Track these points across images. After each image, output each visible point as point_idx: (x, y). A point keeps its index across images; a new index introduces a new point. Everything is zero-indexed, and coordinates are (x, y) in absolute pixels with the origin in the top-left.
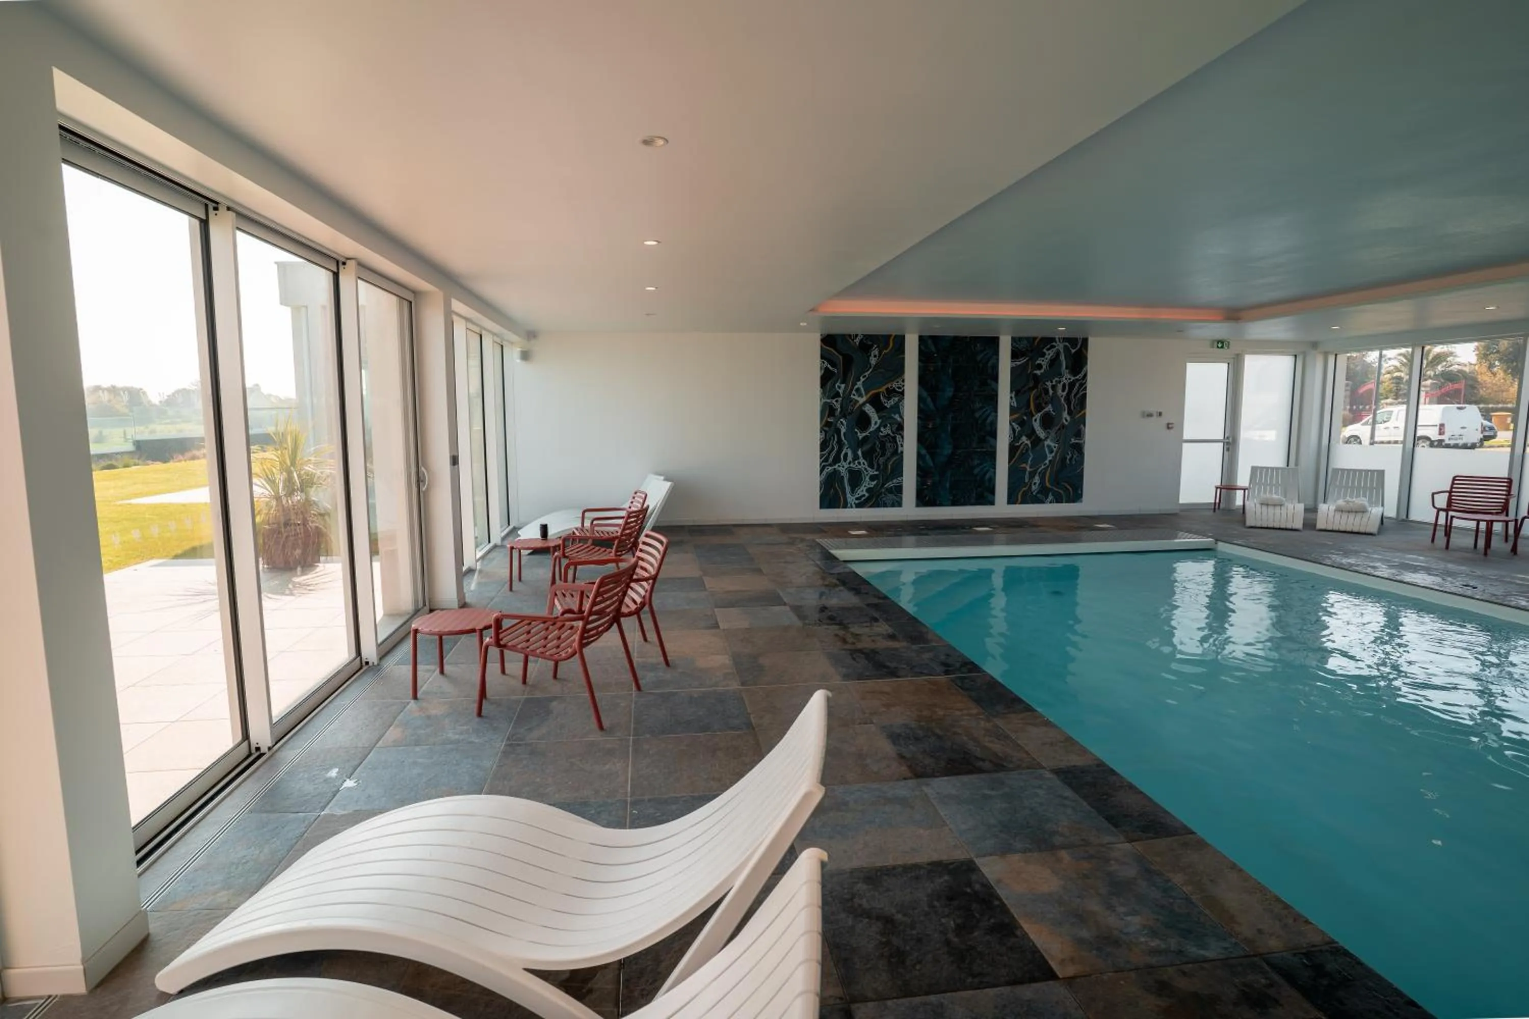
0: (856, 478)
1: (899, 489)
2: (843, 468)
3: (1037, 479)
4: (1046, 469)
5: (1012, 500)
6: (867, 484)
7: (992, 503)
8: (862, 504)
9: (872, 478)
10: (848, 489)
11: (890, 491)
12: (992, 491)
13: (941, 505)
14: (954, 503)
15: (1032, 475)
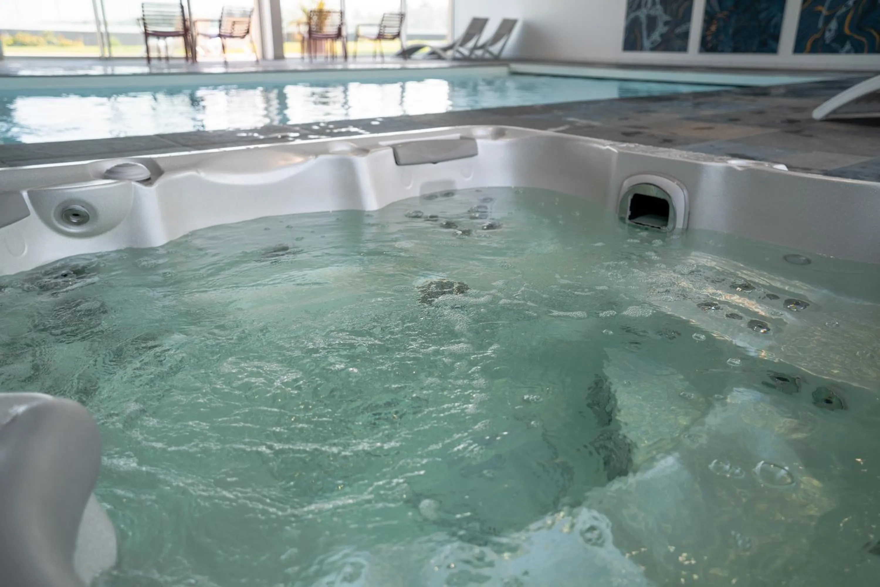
0: (652, 21)
1: (686, 35)
2: (642, 14)
3: (833, 25)
4: (847, 13)
5: (799, 48)
6: (661, 29)
7: (774, 51)
8: (655, 48)
9: (666, 23)
10: (645, 33)
11: (679, 36)
12: (776, 37)
13: (722, 51)
14: (736, 50)
15: (828, 20)
